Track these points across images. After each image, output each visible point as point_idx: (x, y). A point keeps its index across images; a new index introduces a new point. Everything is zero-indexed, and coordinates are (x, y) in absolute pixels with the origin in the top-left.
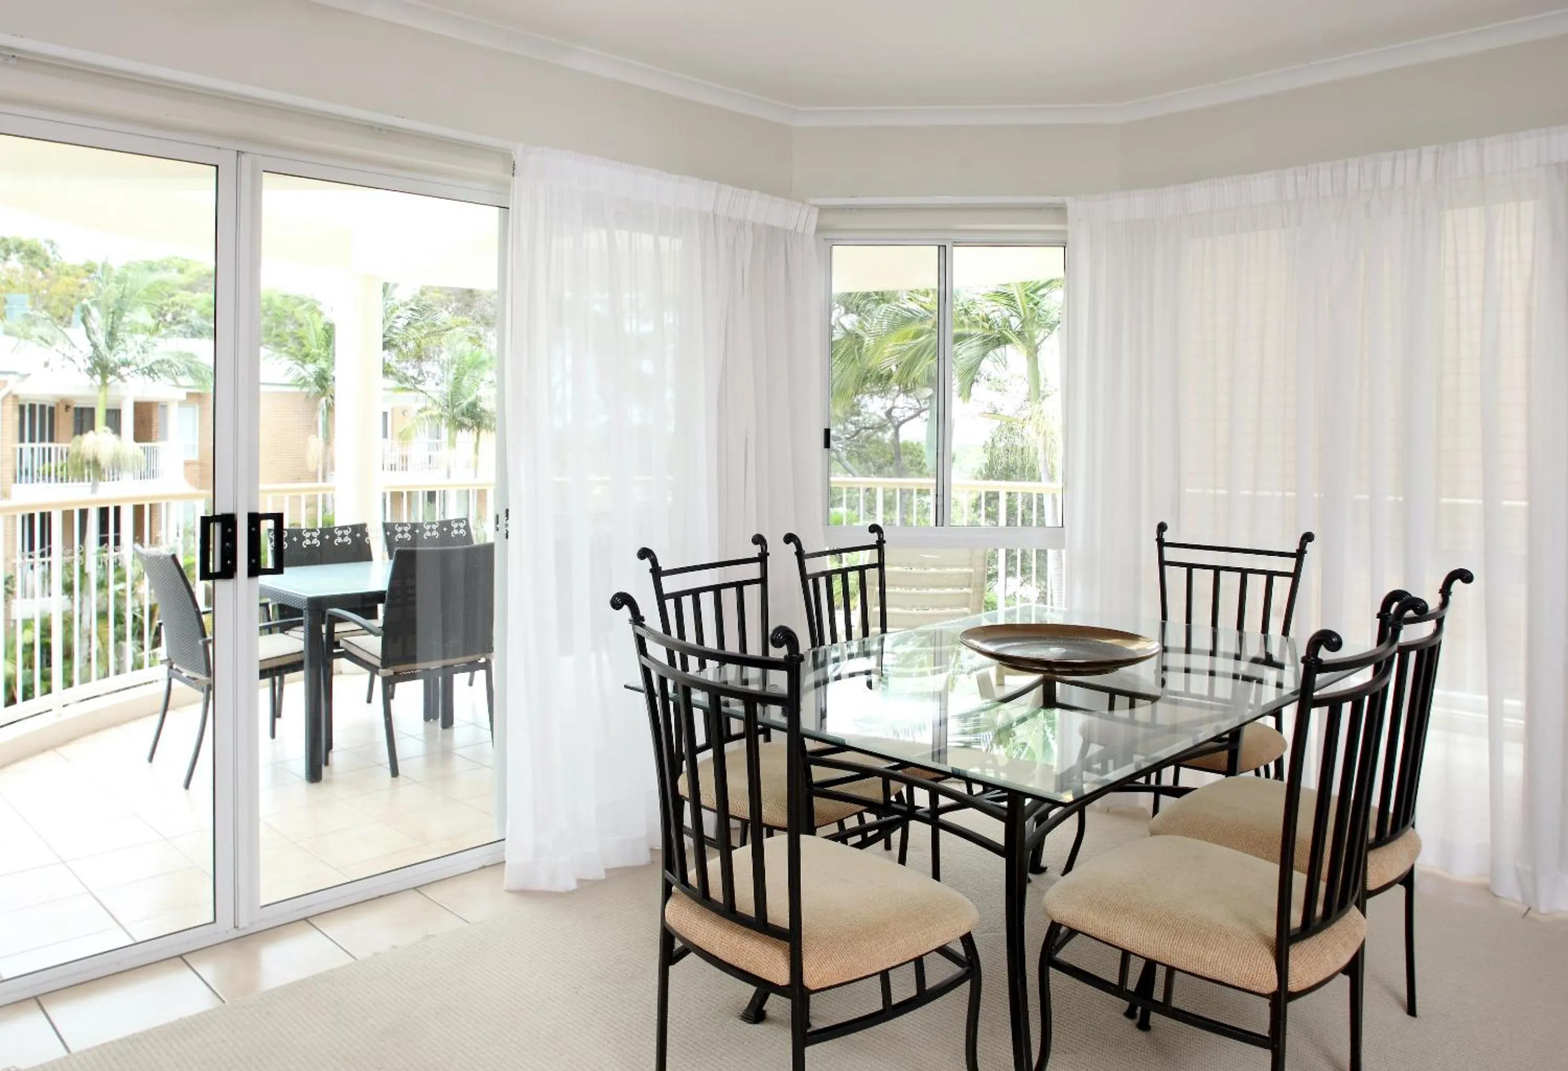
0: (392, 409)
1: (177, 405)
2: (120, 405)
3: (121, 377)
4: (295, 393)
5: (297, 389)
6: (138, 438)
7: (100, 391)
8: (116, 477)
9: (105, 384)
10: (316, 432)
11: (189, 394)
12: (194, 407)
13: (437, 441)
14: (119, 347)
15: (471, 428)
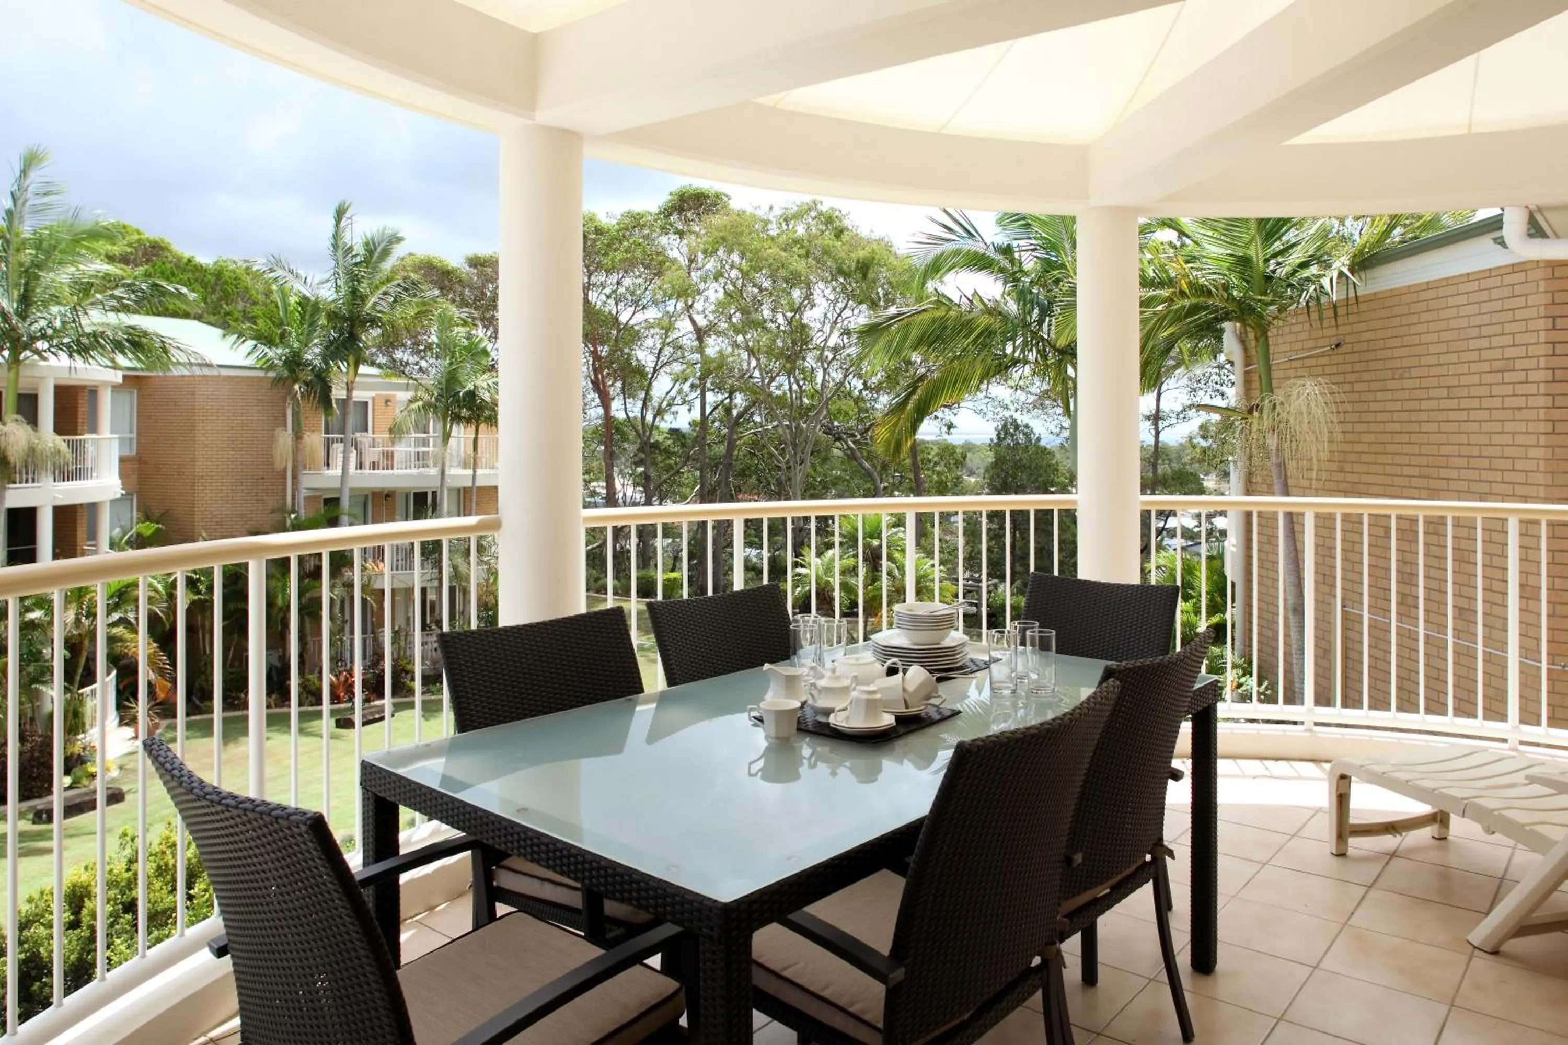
0: (374, 399)
1: (110, 389)
2: (36, 389)
3: (37, 352)
4: (258, 377)
5: (261, 374)
6: (60, 429)
7: (9, 369)
8: (30, 476)
9: (15, 361)
10: (285, 425)
11: (125, 377)
12: (131, 393)
13: (425, 435)
14: (35, 313)
15: (468, 421)
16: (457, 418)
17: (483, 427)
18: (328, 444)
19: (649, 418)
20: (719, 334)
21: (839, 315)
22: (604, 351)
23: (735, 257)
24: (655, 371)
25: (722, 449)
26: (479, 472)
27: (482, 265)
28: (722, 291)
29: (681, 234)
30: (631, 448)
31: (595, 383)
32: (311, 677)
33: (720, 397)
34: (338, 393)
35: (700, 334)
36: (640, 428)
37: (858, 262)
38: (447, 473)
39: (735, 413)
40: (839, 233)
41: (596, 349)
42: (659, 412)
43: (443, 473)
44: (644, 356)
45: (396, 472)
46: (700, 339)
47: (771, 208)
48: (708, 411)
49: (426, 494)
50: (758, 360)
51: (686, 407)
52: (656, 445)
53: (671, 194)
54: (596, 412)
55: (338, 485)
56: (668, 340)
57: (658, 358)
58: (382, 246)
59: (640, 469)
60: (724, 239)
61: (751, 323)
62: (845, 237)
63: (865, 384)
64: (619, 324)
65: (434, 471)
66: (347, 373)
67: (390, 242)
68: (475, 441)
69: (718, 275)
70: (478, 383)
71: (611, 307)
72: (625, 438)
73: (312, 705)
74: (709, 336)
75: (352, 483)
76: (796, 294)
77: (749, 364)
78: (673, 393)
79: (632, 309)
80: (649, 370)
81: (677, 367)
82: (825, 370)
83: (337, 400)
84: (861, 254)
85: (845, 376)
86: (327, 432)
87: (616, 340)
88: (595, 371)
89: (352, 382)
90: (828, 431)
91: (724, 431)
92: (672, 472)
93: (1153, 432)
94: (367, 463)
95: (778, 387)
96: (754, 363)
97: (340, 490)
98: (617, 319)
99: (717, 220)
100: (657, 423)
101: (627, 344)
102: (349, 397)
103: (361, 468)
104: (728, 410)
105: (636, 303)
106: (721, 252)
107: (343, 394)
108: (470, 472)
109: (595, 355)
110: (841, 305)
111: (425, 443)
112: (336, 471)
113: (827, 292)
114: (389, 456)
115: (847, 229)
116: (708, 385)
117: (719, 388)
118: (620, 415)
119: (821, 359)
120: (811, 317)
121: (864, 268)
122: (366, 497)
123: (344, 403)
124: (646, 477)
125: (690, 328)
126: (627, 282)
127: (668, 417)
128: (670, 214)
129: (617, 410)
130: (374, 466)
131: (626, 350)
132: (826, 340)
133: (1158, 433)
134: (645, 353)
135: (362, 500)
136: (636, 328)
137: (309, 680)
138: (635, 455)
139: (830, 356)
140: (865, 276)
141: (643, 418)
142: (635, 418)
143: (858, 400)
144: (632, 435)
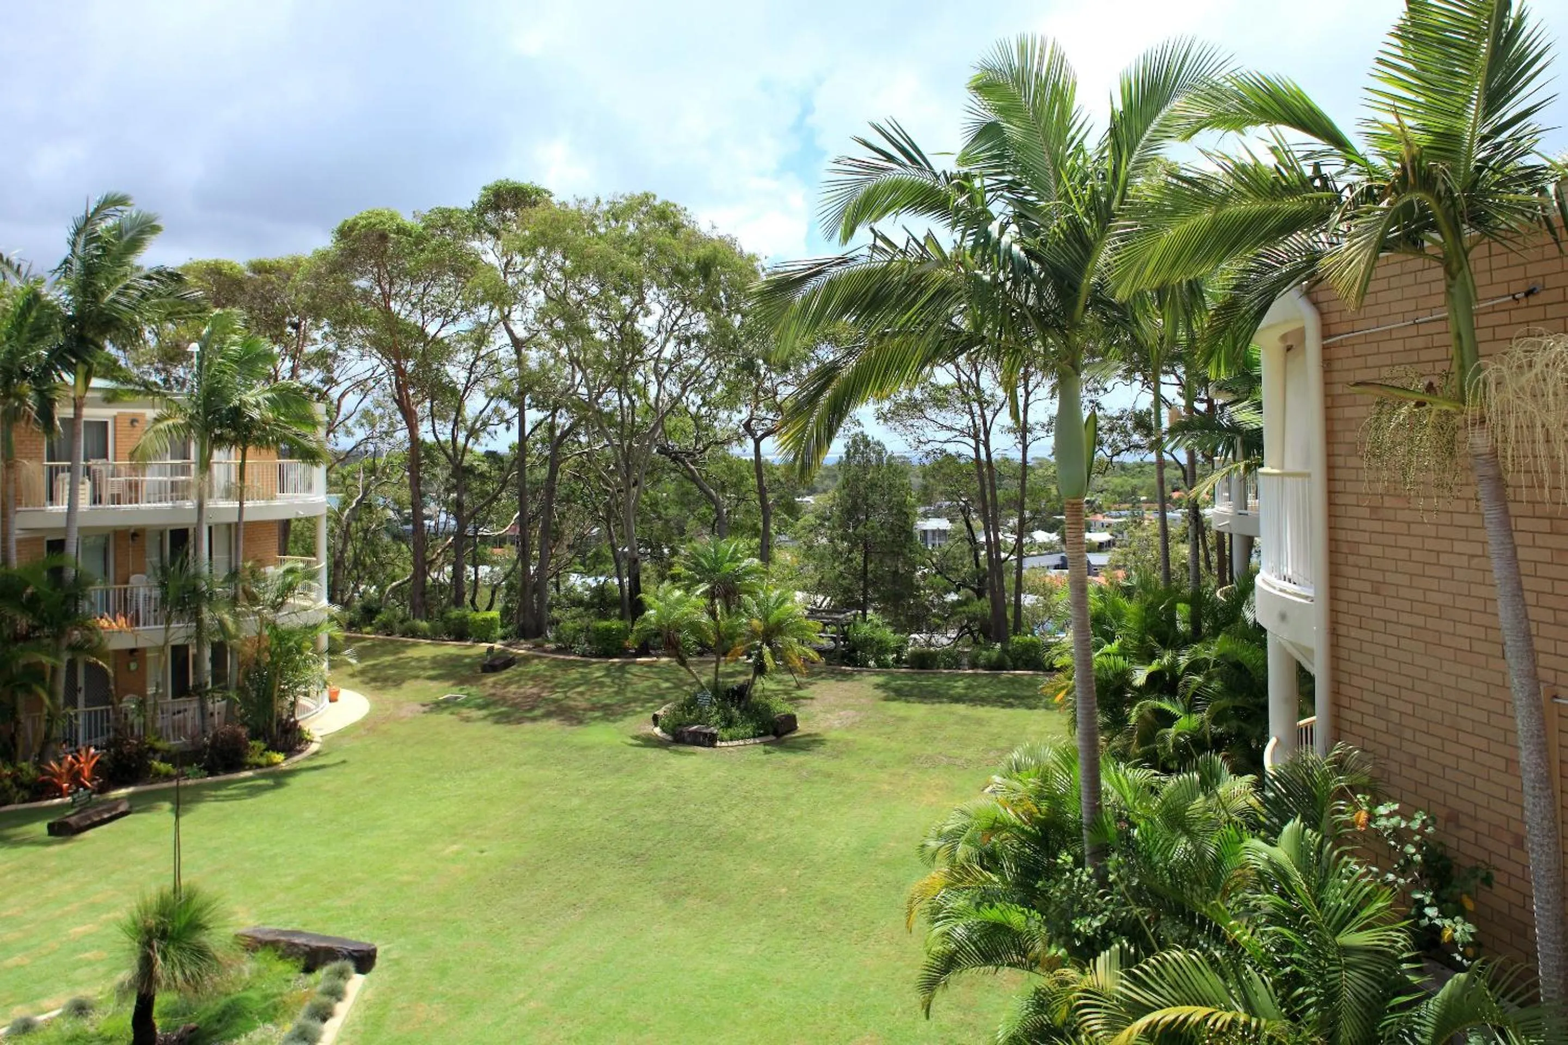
0: (115, 418)
13: (184, 461)
15: (234, 442)
16: (219, 441)
17: (251, 449)
18: (53, 474)
19: (461, 440)
20: (539, 345)
21: (675, 323)
22: (409, 366)
23: (558, 258)
24: (466, 388)
25: (542, 473)
26: (248, 504)
27: (267, 272)
28: (542, 294)
29: (495, 233)
30: (442, 473)
31: (399, 402)
32: (24, 765)
33: (541, 416)
34: (63, 411)
35: (518, 344)
36: (450, 452)
37: (698, 262)
38: (205, 506)
39: (558, 433)
40: (675, 229)
41: (399, 364)
42: (473, 433)
43: (200, 506)
44: (456, 373)
45: (143, 506)
46: (518, 352)
47: (598, 201)
48: (528, 430)
49: (186, 531)
50: (584, 372)
51: (504, 425)
52: (470, 470)
53: (485, 188)
54: (402, 434)
55: (63, 524)
56: (482, 353)
57: (470, 373)
58: (130, 234)
59: (454, 495)
60: (543, 234)
61: (577, 330)
62: (682, 234)
63: (703, 398)
64: (426, 336)
65: (190, 505)
66: (75, 386)
67: (142, 232)
68: (242, 467)
69: (538, 277)
70: (244, 397)
71: (416, 318)
72: (434, 464)
73: (24, 801)
74: (529, 348)
75: (80, 522)
76: (626, 301)
77: (573, 377)
78: (488, 410)
79: (441, 319)
80: (460, 388)
81: (492, 384)
82: (660, 384)
83: (63, 421)
84: (701, 252)
85: (684, 389)
86: (51, 457)
87: (424, 354)
88: (399, 387)
89: (82, 398)
90: (663, 450)
91: (547, 453)
92: (488, 498)
93: (1020, 446)
94: (106, 495)
95: (606, 404)
96: (579, 376)
97: (66, 530)
98: (423, 330)
99: (537, 213)
100: (469, 445)
101: (435, 358)
102: (78, 415)
103: (95, 502)
104: (552, 428)
105: (445, 313)
106: (541, 251)
107: (69, 412)
108: (237, 504)
109: (399, 371)
110: (677, 312)
111: (185, 470)
112: (61, 507)
113: (662, 298)
114: (134, 487)
115: (684, 226)
116: (527, 401)
117: (540, 405)
118: (429, 438)
119: (656, 371)
120: (645, 325)
121: (705, 268)
122: (107, 538)
123: (71, 423)
124: (459, 504)
125: (507, 340)
126: (436, 291)
127: (484, 438)
128: (486, 211)
129: (425, 432)
130: (116, 499)
131: (435, 366)
132: (660, 351)
133: (1025, 448)
134: (456, 369)
135: (101, 541)
136: (446, 341)
137: (21, 770)
138: (447, 480)
139: (666, 369)
140: (706, 277)
141: (454, 439)
142: (447, 441)
143: (696, 418)
144: (443, 459)
